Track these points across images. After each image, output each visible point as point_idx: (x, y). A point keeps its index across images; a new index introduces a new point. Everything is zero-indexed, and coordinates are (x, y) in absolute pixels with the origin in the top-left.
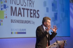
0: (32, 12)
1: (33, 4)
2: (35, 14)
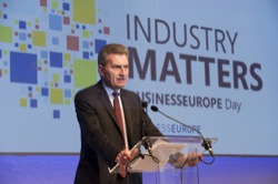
0: (228, 68)
1: (232, 44)
2: (242, 76)
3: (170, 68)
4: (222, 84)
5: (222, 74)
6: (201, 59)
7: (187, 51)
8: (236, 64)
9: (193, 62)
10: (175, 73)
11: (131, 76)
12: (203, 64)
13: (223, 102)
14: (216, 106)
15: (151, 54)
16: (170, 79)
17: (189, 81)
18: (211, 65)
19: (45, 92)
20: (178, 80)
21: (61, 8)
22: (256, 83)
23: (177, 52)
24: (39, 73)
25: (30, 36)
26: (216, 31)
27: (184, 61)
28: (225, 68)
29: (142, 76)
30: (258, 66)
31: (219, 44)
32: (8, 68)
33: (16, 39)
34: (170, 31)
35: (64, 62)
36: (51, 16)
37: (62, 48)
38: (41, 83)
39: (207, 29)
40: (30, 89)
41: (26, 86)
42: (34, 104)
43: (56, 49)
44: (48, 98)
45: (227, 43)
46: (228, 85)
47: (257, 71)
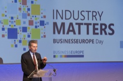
1: (100, 17)
2: (104, 30)
3: (71, 29)
4: (94, 33)
5: (94, 29)
6: (85, 24)
7: (79, 21)
8: (101, 25)
9: (81, 26)
10: (73, 31)
11: (54, 33)
12: (86, 26)
13: (95, 41)
14: (91, 43)
15: (63, 24)
16: (71, 33)
17: (79, 33)
18: (90, 26)
19: (20, 41)
20: (75, 33)
21: (26, 10)
22: (111, 32)
23: (74, 22)
24: (18, 35)
25: (15, 22)
26: (93, 12)
27: (77, 26)
28: (96, 27)
29: (59, 33)
30: (113, 25)
31: (94, 17)
32: (7, 34)
33: (10, 23)
34: (72, 14)
35: (27, 30)
36: (23, 14)
37: (27, 25)
38: (19, 38)
39: (88, 12)
40: (15, 41)
41: (13, 40)
42: (16, 46)
43: (24, 26)
44: (21, 44)
45: (98, 17)
46: (98, 34)
47: (112, 27)
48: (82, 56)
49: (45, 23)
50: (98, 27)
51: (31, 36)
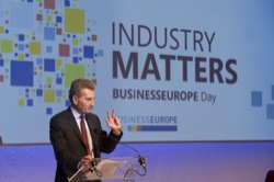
1: (210, 43)
2: (218, 72)
3: (151, 67)
4: (198, 79)
5: (199, 70)
6: (180, 58)
7: (167, 51)
8: (212, 61)
9: (172, 62)
10: (156, 72)
11: (115, 75)
12: (181, 62)
13: (199, 95)
14: (192, 99)
15: (134, 56)
16: (151, 77)
17: (168, 78)
18: (189, 63)
19: (39, 93)
20: (158, 78)
21: (54, 20)
22: (231, 77)
23: (157, 53)
24: (35, 77)
25: (27, 46)
26: (195, 32)
27: (164, 61)
28: (202, 65)
29: (125, 75)
30: (234, 62)
31: (197, 44)
32: (9, 74)
33: (16, 50)
34: (153, 34)
35: (56, 66)
36: (45, 29)
37: (55, 55)
38: (36, 86)
39: (186, 31)
40: (27, 91)
41: (24, 88)
42: (30, 103)
43: (50, 56)
44: (43, 98)
45: (205, 43)
46: (204, 80)
47: (232, 66)
48: (174, 129)
49: (95, 52)
50: (206, 65)
51: (63, 81)
